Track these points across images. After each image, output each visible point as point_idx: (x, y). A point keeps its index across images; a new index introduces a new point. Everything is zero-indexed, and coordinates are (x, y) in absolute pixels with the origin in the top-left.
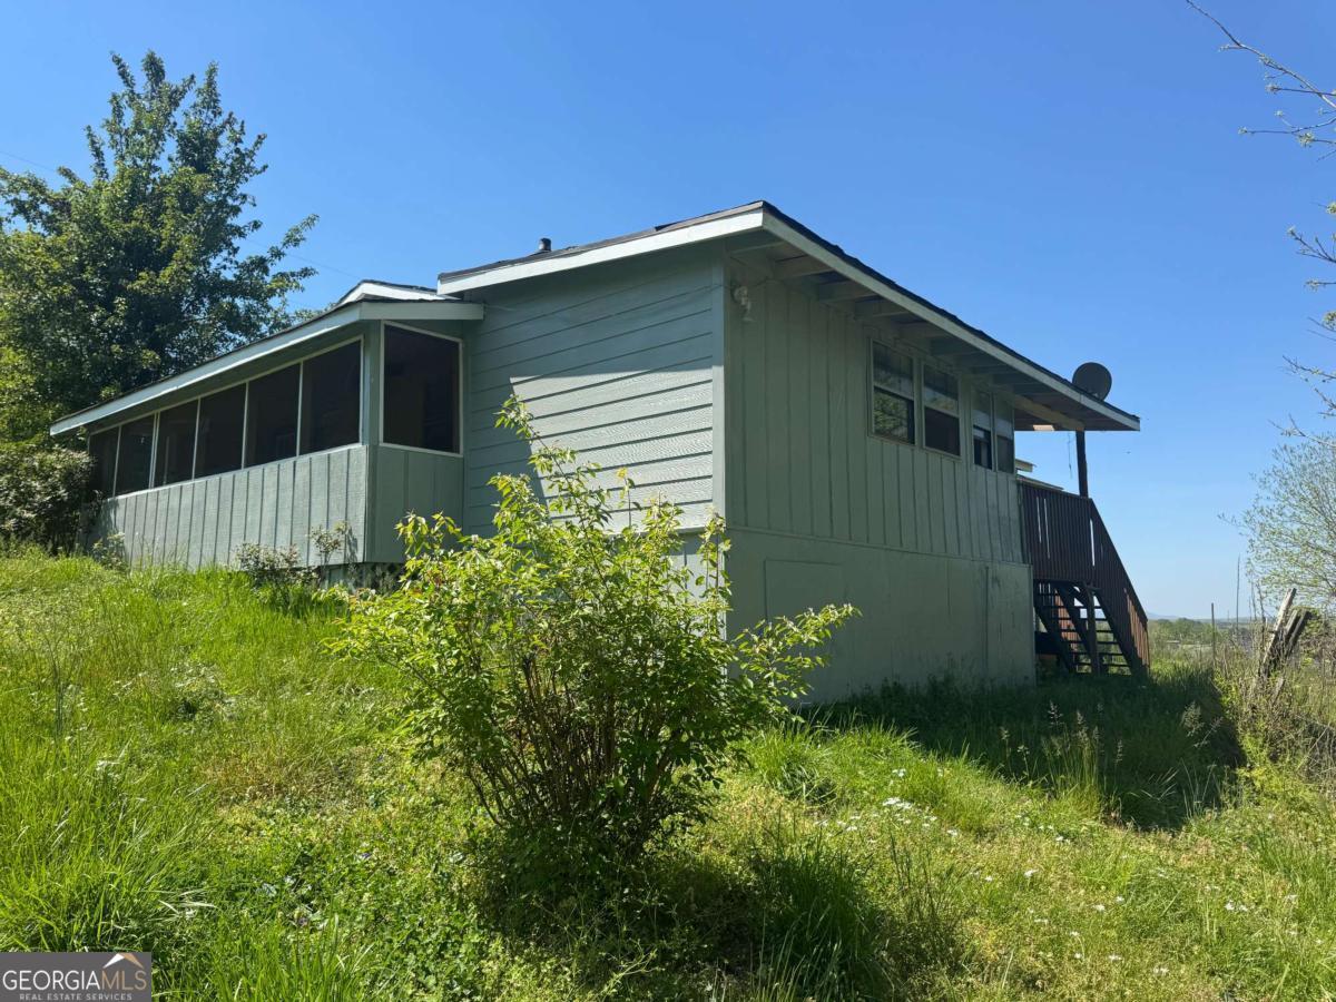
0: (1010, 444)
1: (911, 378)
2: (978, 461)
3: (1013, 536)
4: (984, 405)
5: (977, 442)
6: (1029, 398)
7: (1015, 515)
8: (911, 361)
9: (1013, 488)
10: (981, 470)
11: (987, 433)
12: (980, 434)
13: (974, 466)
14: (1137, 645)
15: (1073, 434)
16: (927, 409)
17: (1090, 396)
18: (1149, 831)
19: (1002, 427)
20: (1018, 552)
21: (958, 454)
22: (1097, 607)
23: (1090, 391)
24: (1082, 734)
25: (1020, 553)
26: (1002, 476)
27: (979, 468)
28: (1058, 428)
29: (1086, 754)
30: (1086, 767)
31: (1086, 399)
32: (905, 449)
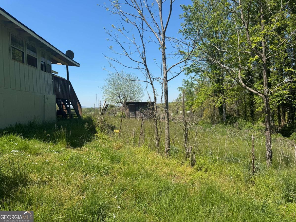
0: (51, 66)
1: (23, 46)
2: (42, 70)
3: (51, 88)
4: (43, 56)
5: (42, 65)
6: (55, 56)
7: (52, 83)
8: (23, 41)
9: (51, 77)
10: (43, 72)
11: (45, 63)
12: (43, 63)
13: (41, 71)
14: (79, 112)
15: (66, 66)
16: (28, 55)
17: (69, 58)
18: (76, 148)
19: (48, 62)
20: (52, 92)
21: (37, 67)
22: (71, 105)
23: (69, 57)
24: (62, 130)
25: (53, 92)
26: (48, 74)
27: (42, 71)
28: (63, 64)
29: (63, 134)
30: (63, 137)
31: (68, 58)
32: (21, 64)
